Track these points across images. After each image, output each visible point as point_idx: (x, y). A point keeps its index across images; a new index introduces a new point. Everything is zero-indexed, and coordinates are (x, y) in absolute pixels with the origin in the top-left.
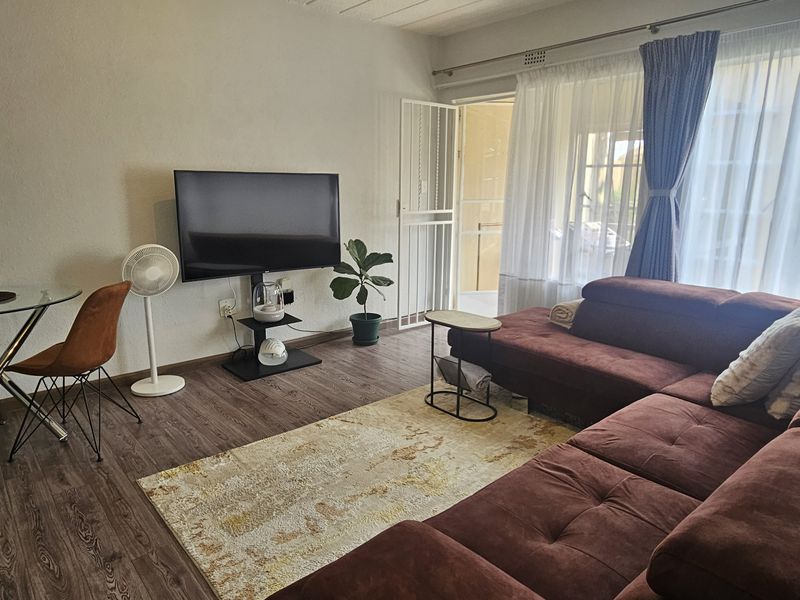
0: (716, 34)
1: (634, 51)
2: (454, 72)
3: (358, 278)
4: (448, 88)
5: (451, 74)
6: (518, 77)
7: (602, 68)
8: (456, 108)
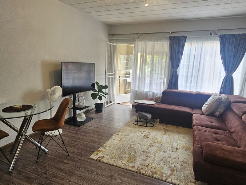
0: (186, 37)
1: (167, 38)
2: (115, 35)
3: (97, 93)
4: (112, 39)
5: (114, 36)
6: (136, 39)
7: (159, 40)
8: (115, 45)
